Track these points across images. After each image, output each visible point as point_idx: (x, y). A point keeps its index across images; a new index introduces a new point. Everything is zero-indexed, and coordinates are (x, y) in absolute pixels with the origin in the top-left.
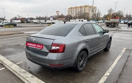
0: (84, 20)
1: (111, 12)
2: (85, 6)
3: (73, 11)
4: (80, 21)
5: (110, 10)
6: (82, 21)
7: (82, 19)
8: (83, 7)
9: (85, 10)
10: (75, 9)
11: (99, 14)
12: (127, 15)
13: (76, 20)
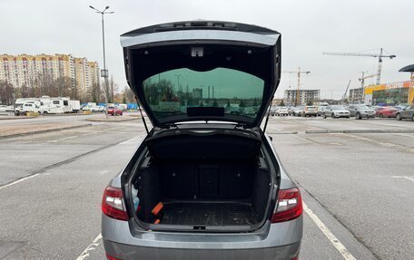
0: (70, 102)
2: (61, 58)
3: (12, 71)
4: (58, 102)
6: (66, 103)
7: (65, 99)
8: (51, 59)
9: (61, 70)
10: (20, 62)
11: (110, 86)
13: (42, 100)
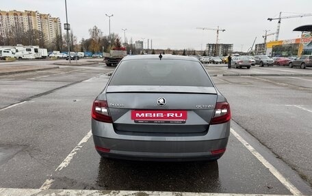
0: (40, 50)
1: (97, 34)
2: (29, 14)
4: (29, 50)
5: (95, 31)
6: (36, 51)
7: (35, 47)
8: (21, 14)
9: (30, 24)
11: (70, 38)
12: (125, 44)
13: (17, 48)
